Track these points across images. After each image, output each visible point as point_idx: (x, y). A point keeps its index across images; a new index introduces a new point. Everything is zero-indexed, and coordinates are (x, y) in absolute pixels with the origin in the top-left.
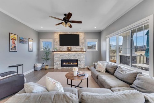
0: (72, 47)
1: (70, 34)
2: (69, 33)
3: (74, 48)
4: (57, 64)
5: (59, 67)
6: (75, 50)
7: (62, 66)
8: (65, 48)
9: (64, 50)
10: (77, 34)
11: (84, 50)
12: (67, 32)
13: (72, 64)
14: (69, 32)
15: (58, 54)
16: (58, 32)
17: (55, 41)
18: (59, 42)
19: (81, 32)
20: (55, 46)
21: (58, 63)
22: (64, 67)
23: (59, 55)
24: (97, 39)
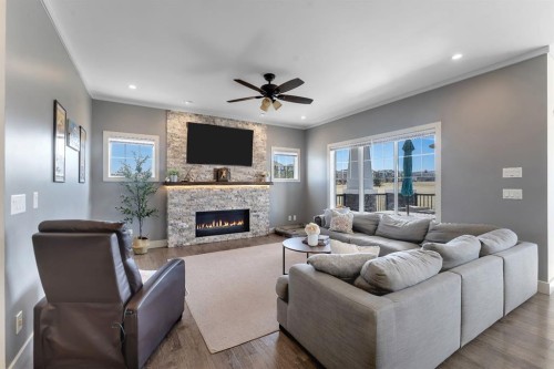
0: (231, 168)
1: (223, 124)
2: (219, 123)
3: (237, 172)
4: (182, 230)
5: (188, 240)
6: (239, 179)
7: (199, 234)
8: (206, 171)
9: (203, 178)
10: (246, 127)
11: (268, 180)
12: (214, 118)
13: (226, 224)
14: (222, 119)
15: (184, 192)
16: (181, 114)
17: (167, 145)
18: (185, 150)
19: (258, 124)
20: (171, 162)
21: (186, 225)
22: (207, 239)
23: (187, 196)
24: (299, 150)
